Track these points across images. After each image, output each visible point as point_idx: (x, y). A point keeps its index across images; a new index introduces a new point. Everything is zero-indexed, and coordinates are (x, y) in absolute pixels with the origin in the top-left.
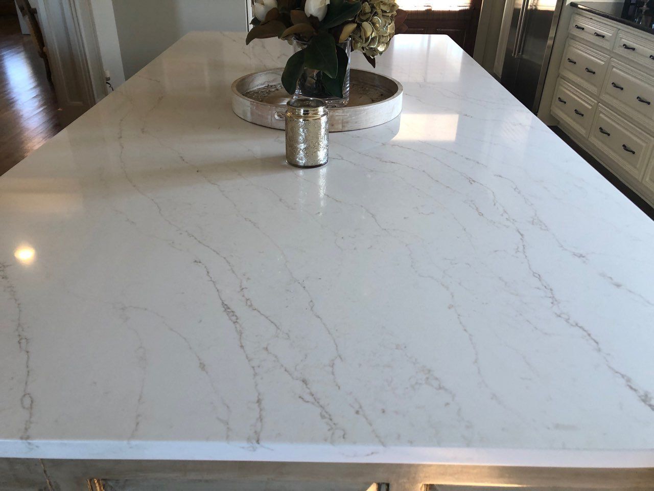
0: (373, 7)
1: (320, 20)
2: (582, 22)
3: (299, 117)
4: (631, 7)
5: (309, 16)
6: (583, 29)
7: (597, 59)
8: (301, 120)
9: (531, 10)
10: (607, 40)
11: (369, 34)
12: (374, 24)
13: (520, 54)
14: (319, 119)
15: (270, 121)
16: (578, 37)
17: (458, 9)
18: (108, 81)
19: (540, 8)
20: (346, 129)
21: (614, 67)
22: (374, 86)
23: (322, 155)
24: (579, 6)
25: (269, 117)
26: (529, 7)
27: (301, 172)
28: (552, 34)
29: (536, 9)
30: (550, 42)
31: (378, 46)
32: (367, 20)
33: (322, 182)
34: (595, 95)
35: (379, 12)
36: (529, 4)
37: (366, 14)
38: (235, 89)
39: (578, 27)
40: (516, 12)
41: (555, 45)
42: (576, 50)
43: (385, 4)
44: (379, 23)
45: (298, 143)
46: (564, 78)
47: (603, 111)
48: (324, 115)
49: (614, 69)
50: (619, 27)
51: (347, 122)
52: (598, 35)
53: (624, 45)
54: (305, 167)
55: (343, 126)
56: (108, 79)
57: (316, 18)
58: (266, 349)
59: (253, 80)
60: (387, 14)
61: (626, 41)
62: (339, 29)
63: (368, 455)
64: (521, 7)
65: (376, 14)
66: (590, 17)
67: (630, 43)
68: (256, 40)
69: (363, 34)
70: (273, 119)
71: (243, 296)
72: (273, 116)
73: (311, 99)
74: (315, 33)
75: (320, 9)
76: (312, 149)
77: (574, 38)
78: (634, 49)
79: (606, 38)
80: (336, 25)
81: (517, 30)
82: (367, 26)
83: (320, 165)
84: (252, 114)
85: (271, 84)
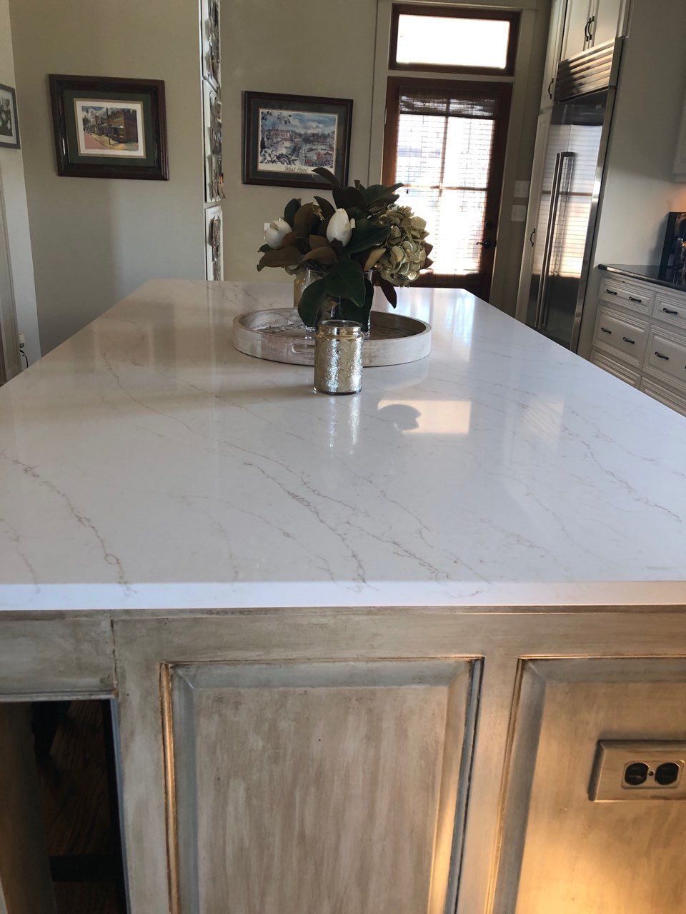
0: (403, 231)
1: (344, 244)
2: (613, 286)
3: (332, 336)
4: (669, 271)
5: (331, 240)
6: (616, 294)
7: (635, 327)
8: (334, 340)
9: (553, 276)
10: (643, 305)
11: (399, 259)
12: (405, 249)
13: (544, 325)
14: (354, 340)
15: (285, 355)
16: (609, 302)
17: (465, 273)
18: (21, 349)
19: (563, 274)
20: (373, 364)
21: (655, 334)
22: (395, 329)
23: (356, 381)
24: (608, 269)
25: (285, 350)
26: (550, 274)
27: (332, 400)
28: (578, 309)
29: (558, 276)
30: (577, 319)
31: (408, 274)
32: (397, 245)
33: (355, 413)
34: (637, 368)
35: (409, 236)
36: (550, 270)
37: (395, 239)
38: (238, 324)
39: (610, 292)
40: (535, 279)
41: (586, 312)
42: (610, 318)
43: (415, 230)
44: (410, 249)
45: (330, 366)
46: (599, 351)
47: (648, 385)
48: (358, 337)
49: (656, 337)
50: (657, 290)
51: (375, 357)
52: (633, 300)
53: (664, 309)
54: (337, 394)
55: (371, 361)
56: (22, 346)
57: (341, 242)
58: (348, 523)
59: (254, 319)
60: (418, 240)
61: (666, 305)
62: (366, 255)
63: (473, 595)
64: (541, 273)
65: (407, 239)
66: (622, 280)
67: (671, 307)
68: (266, 268)
69: (391, 259)
70: (289, 352)
71: (309, 488)
72: (289, 349)
73: (344, 321)
74: (336, 261)
75: (344, 233)
76: (345, 374)
77: (605, 304)
78: (676, 313)
79: (643, 301)
80: (363, 249)
81: (538, 303)
82: (397, 250)
83: (354, 393)
84: (263, 348)
85: (272, 326)
